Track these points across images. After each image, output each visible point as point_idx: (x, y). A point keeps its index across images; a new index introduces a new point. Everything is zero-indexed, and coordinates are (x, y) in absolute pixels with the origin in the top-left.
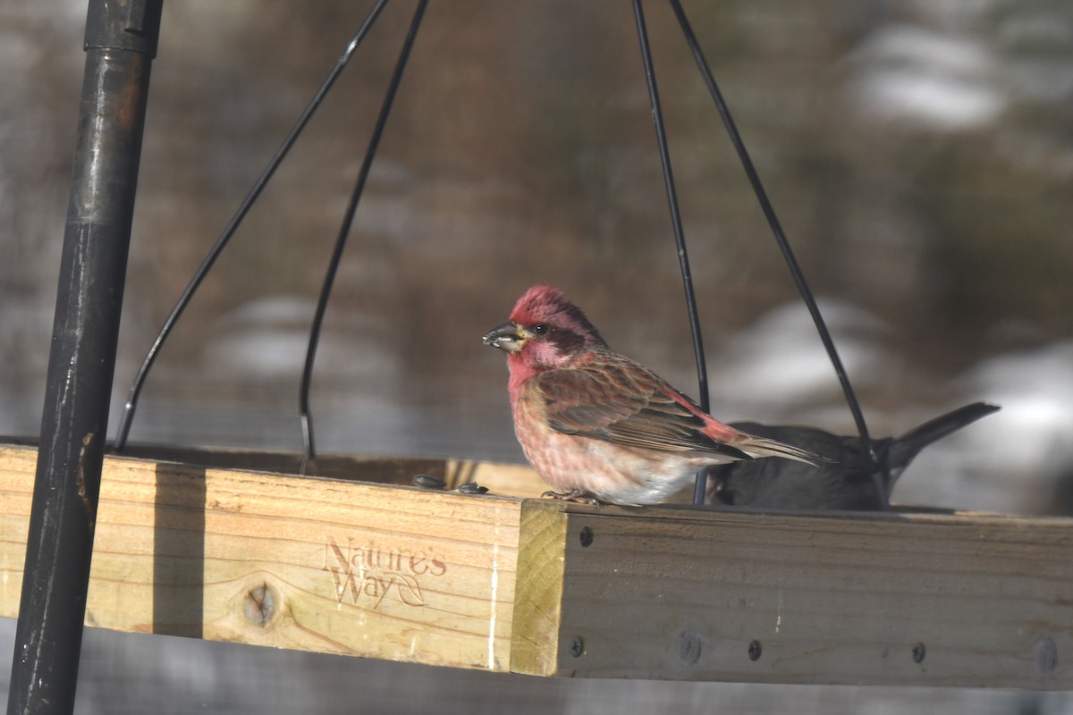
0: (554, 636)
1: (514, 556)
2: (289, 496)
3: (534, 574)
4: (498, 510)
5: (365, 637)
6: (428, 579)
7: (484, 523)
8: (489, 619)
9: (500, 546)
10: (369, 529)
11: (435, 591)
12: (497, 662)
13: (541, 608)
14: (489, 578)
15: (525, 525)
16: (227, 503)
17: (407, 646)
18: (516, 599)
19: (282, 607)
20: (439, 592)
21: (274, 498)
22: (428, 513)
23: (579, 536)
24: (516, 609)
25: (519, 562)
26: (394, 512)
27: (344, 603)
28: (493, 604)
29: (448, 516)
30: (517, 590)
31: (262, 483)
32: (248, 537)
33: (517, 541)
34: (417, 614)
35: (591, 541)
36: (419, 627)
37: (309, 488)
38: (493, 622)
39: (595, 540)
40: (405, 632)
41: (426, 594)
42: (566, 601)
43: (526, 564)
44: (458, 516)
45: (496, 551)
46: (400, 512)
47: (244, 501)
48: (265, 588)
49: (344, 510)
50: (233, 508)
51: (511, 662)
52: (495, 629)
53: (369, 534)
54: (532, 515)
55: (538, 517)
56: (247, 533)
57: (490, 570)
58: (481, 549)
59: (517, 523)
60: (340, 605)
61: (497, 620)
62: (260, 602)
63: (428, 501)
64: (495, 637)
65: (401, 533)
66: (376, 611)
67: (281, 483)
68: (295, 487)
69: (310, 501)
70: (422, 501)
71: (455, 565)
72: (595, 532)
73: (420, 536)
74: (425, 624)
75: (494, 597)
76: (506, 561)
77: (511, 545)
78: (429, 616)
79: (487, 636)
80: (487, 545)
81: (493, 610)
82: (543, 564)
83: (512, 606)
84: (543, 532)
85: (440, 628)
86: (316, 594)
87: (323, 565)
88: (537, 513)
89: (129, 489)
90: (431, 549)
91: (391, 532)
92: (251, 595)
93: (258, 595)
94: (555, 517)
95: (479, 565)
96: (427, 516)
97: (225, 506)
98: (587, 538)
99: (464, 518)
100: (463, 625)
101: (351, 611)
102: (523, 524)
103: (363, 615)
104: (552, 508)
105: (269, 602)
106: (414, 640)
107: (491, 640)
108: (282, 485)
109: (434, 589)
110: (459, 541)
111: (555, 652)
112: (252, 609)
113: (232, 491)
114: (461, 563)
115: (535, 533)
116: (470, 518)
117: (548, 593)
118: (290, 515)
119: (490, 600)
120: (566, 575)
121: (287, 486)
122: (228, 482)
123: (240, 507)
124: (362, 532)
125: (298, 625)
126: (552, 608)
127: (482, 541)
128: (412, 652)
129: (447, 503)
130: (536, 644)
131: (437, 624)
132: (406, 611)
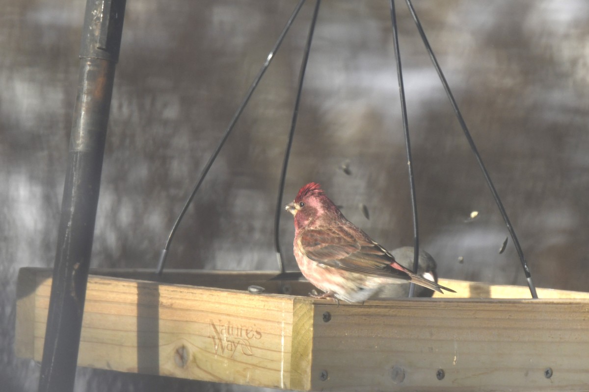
0: (309, 370)
1: (291, 328)
2: (193, 298)
3: (300, 338)
4: (283, 304)
5: (227, 372)
6: (254, 341)
7: (278, 311)
8: (281, 362)
9: (285, 323)
10: (228, 315)
11: (257, 348)
12: (285, 384)
13: (302, 356)
14: (280, 340)
15: (295, 311)
16: (166, 303)
17: (245, 377)
18: (292, 351)
19: (191, 358)
20: (259, 348)
21: (187, 300)
22: (254, 306)
23: (323, 317)
24: (292, 356)
25: (293, 331)
26: (238, 306)
27: (218, 355)
28: (283, 354)
29: (262, 307)
30: (293, 346)
31: (181, 292)
32: (175, 320)
33: (292, 320)
34: (249, 360)
35: (330, 319)
36: (251, 367)
37: (202, 294)
38: (282, 363)
39: (332, 318)
40: (245, 369)
41: (254, 349)
42: (314, 351)
43: (296, 332)
44: (266, 308)
45: (283, 325)
46: (241, 306)
47: (174, 301)
48: (183, 347)
49: (217, 305)
50: (168, 305)
51: (291, 384)
52: (284, 367)
53: (228, 318)
54: (298, 306)
55: (301, 307)
56: (175, 318)
57: (280, 336)
58: (276, 325)
59: (292, 311)
60: (216, 356)
61: (284, 363)
62: (181, 354)
63: (253, 300)
64: (284, 371)
65: (242, 317)
66: (232, 359)
67: (189, 291)
68: (195, 294)
69: (202, 301)
70: (250, 299)
71: (265, 333)
72: (332, 314)
73: (250, 319)
74: (253, 365)
75: (283, 350)
76: (288, 331)
77: (290, 322)
78: (255, 361)
79: (279, 371)
80: (279, 323)
81: (282, 357)
82: (303, 332)
83: (290, 354)
84: (303, 315)
85: (260, 367)
86: (205, 350)
87: (208, 334)
88: (300, 305)
89: (123, 296)
90: (255, 325)
91: (237, 317)
92: (177, 352)
93: (180, 351)
94: (308, 307)
95: (276, 333)
96: (253, 307)
97: (165, 304)
98: (327, 317)
99: (269, 308)
100: (269, 365)
101: (221, 359)
102: (295, 310)
103: (226, 361)
104: (307, 302)
105: (185, 355)
106: (249, 374)
107: (282, 373)
108: (190, 293)
109: (256, 346)
110: (267, 320)
111: (310, 379)
112: (178, 359)
113: (169, 296)
114: (268, 332)
115: (300, 316)
116: (272, 308)
117: (306, 347)
118: (193, 308)
119: (280, 352)
120: (314, 338)
121: (192, 293)
122: (166, 292)
123: (172, 305)
124: (225, 317)
125: (198, 367)
126: (308, 356)
127: (277, 321)
128: (248, 380)
129: (261, 300)
130: (301, 374)
131: (258, 365)
132: (245, 358)
